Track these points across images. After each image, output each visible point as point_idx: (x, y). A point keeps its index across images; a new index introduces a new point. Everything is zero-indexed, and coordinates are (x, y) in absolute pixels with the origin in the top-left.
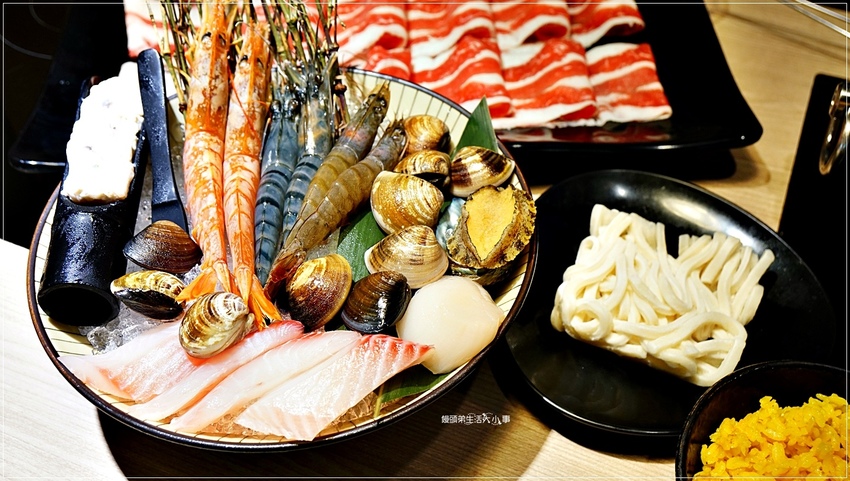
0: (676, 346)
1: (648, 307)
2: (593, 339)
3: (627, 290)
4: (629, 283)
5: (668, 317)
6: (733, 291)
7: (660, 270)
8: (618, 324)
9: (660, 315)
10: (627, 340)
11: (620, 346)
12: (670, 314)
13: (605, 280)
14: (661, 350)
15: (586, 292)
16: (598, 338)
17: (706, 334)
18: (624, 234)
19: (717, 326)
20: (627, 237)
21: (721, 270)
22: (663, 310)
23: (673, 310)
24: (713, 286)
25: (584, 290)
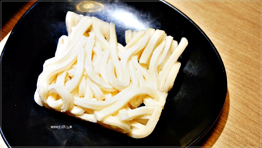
0: (115, 114)
1: (97, 87)
2: (62, 111)
3: (83, 75)
4: (84, 70)
5: (112, 93)
6: (159, 69)
7: (109, 57)
8: (77, 100)
9: (105, 92)
10: (84, 112)
11: (80, 115)
12: (113, 91)
13: (71, 68)
14: (104, 118)
15: (58, 78)
16: (64, 111)
17: (138, 103)
18: (88, 32)
19: (147, 96)
20: (90, 33)
21: (152, 54)
22: (107, 88)
23: (114, 88)
24: (146, 66)
25: (56, 76)
